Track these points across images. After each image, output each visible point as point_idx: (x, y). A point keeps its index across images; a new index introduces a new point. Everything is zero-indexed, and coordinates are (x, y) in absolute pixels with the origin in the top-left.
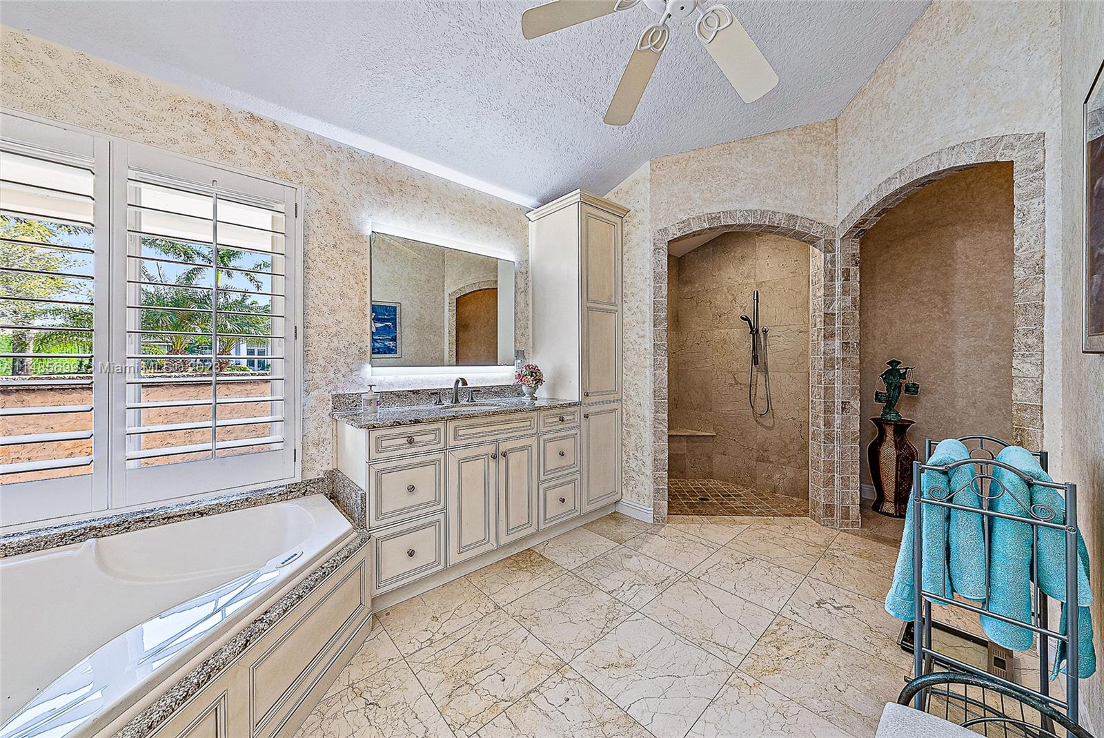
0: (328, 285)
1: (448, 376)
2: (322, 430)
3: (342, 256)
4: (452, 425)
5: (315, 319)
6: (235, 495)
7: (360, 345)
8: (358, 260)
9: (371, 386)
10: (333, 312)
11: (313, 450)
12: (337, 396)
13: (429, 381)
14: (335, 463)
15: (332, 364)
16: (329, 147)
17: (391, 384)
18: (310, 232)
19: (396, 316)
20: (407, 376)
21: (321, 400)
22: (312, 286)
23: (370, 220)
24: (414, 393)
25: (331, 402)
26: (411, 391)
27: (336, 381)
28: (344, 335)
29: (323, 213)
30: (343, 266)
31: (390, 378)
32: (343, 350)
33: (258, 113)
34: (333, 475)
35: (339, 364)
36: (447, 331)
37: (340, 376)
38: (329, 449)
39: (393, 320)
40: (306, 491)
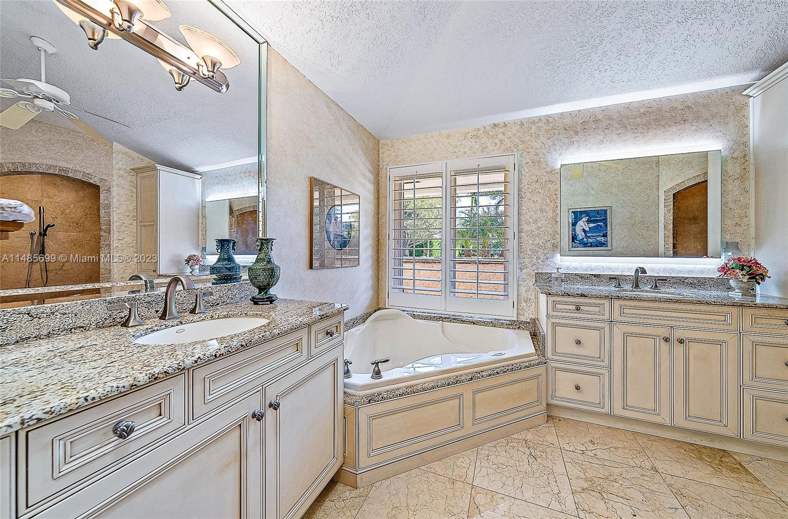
0: (533, 205)
1: (630, 265)
2: (530, 293)
3: (541, 186)
4: (617, 303)
5: (525, 227)
6: (487, 318)
7: (553, 241)
8: (552, 186)
9: (558, 269)
10: (536, 221)
11: (524, 304)
12: (538, 273)
13: (610, 269)
14: (537, 315)
15: (535, 254)
16: (533, 122)
17: (576, 268)
18: (523, 177)
19: (607, 217)
20: (589, 264)
21: (529, 274)
22: (524, 208)
23: (560, 158)
24: (595, 277)
25: (534, 277)
26: (592, 275)
27: (537, 264)
28: (542, 235)
29: (530, 163)
30: (542, 192)
31: (575, 264)
32: (542, 245)
33: (496, 122)
34: (534, 322)
35: (539, 254)
36: (661, 225)
37: (540, 261)
38: (533, 306)
39: (605, 220)
40: (520, 327)
